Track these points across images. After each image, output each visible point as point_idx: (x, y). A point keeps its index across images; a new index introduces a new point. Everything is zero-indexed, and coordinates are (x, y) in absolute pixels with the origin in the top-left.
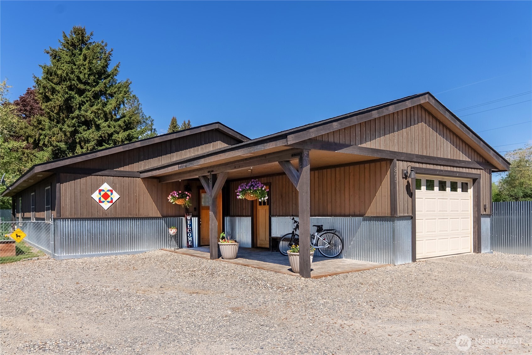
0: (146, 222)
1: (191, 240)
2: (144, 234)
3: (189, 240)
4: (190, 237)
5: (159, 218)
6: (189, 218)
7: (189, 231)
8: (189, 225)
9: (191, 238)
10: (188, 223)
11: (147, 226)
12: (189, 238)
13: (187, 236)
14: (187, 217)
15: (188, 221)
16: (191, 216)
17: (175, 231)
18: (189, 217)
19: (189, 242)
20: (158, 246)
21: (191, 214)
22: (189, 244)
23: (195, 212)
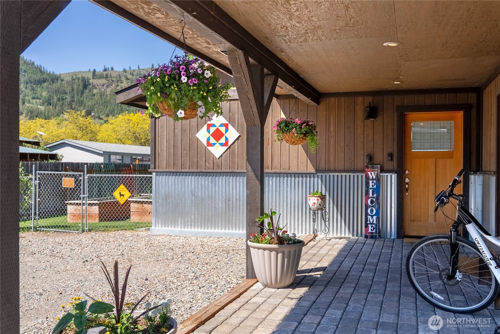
0: (285, 181)
1: (375, 222)
2: (281, 203)
3: (368, 222)
4: (372, 216)
5: (310, 174)
6: (372, 175)
7: (372, 202)
8: (371, 191)
9: (375, 217)
10: (371, 187)
11: (287, 188)
12: (369, 217)
13: (367, 214)
14: (369, 173)
15: (371, 182)
16: (379, 171)
17: (316, 201)
18: (373, 173)
19: (370, 226)
20: (308, 227)
21: (379, 166)
22: (370, 231)
23: (391, 163)
